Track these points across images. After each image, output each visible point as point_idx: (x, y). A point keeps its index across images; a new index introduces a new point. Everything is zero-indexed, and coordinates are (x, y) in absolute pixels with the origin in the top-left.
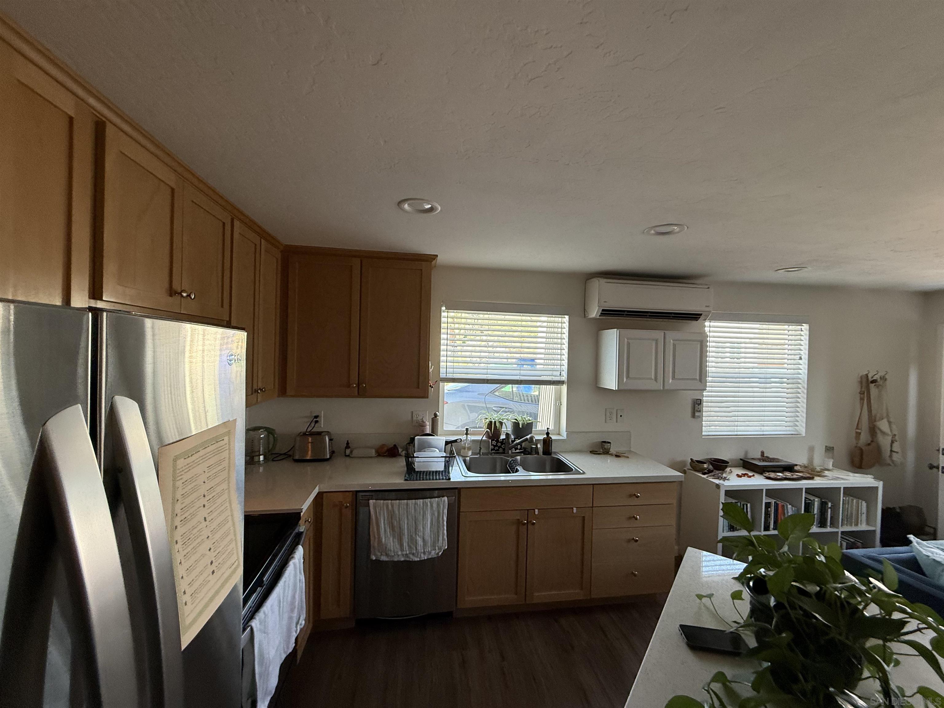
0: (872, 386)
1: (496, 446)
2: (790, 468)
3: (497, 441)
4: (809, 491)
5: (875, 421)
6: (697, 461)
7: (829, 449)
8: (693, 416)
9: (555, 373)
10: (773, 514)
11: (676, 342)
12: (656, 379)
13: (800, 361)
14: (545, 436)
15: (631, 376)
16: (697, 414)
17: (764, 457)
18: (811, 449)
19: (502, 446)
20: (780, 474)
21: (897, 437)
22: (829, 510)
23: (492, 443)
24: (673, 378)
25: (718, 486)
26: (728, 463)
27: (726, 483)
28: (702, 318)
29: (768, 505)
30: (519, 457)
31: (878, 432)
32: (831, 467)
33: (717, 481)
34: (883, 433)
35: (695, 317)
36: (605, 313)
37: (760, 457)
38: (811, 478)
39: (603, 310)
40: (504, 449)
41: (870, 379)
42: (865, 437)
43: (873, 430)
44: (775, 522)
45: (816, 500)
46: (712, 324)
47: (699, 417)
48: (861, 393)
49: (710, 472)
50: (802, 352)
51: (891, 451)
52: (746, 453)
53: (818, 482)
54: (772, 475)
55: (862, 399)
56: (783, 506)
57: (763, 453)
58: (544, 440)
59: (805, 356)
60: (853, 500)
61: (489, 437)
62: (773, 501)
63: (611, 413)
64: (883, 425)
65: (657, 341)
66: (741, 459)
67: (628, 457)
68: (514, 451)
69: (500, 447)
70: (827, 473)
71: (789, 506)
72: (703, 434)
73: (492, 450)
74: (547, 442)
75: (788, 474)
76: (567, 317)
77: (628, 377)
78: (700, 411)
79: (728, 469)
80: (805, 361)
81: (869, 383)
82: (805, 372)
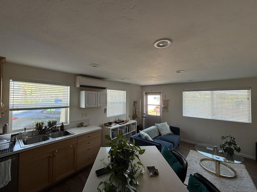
1: (41, 132)
2: (123, 121)
3: (41, 130)
4: (126, 125)
6: (106, 124)
7: (129, 116)
8: (105, 113)
9: (65, 104)
10: (120, 132)
11: (100, 95)
12: (95, 104)
14: (61, 125)
18: (127, 117)
19: (43, 131)
21: (139, 112)
22: (129, 129)
23: (38, 131)
24: (100, 104)
25: (110, 129)
28: (106, 89)
30: (51, 134)
35: (104, 88)
37: (118, 120)
39: (80, 85)
43: (136, 111)
45: (127, 127)
48: (134, 104)
49: (108, 125)
50: (125, 97)
51: (138, 115)
53: (128, 123)
54: (120, 124)
55: (134, 106)
60: (133, 126)
61: (36, 129)
62: (120, 129)
63: (84, 115)
65: (95, 94)
66: (115, 121)
67: (88, 126)
68: (49, 132)
70: (129, 121)
71: (123, 130)
72: (107, 117)
73: (38, 134)
74: (62, 127)
75: (123, 123)
76: (69, 87)
77: (88, 104)
78: (106, 111)
79: (112, 124)
80: (125, 99)
81: (135, 102)
82: (125, 101)
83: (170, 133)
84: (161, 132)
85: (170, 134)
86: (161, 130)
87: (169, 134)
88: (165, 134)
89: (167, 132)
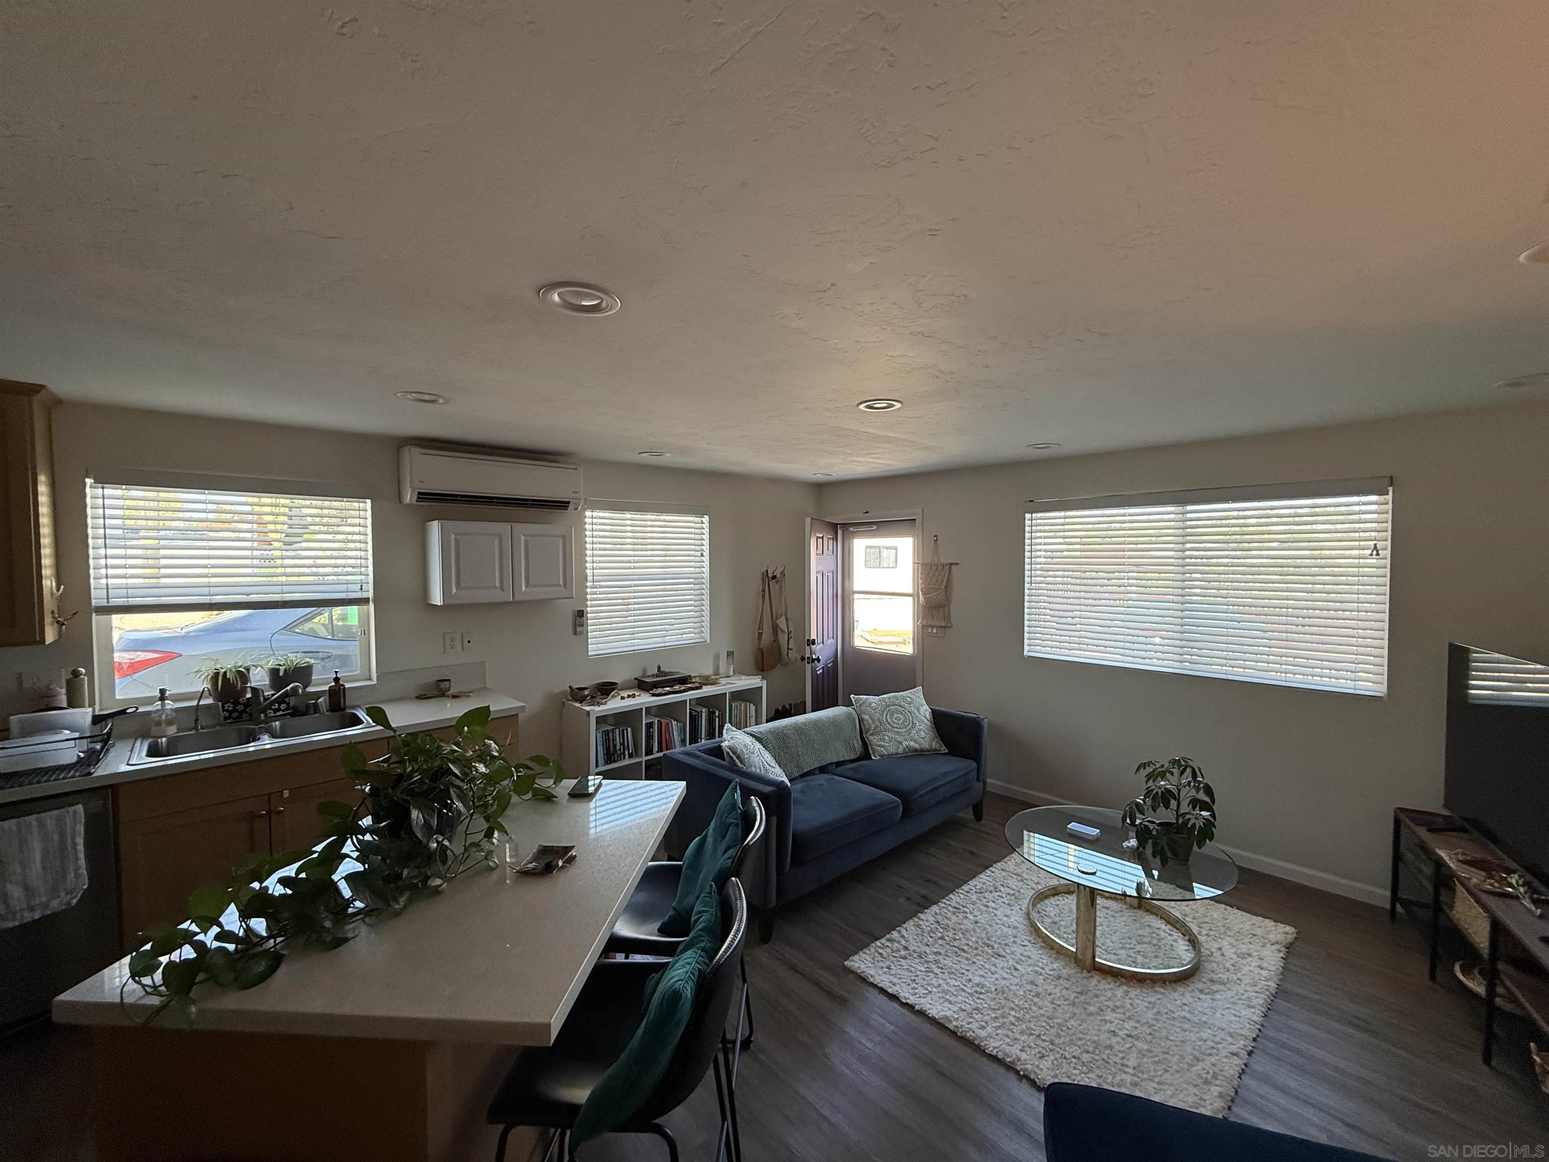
0: (772, 583)
1: (235, 710)
3: (236, 703)
5: (777, 619)
6: (578, 689)
7: (730, 654)
8: (575, 633)
9: (351, 587)
10: (656, 735)
11: (528, 538)
12: (502, 589)
13: (702, 558)
14: (333, 684)
15: (462, 585)
16: (579, 629)
17: (660, 673)
18: (717, 657)
19: (247, 710)
20: (668, 689)
21: (792, 634)
22: (717, 719)
23: (223, 707)
24: (527, 584)
25: (588, 713)
26: (616, 684)
27: (602, 707)
29: (650, 726)
30: (277, 723)
31: (779, 630)
32: (731, 673)
33: (588, 708)
34: (783, 631)
35: (563, 505)
36: (423, 496)
37: (657, 672)
38: (700, 688)
39: (420, 493)
40: (251, 715)
41: (770, 575)
42: (767, 637)
43: (775, 629)
44: (660, 744)
45: (704, 710)
46: (595, 514)
47: (582, 632)
48: (763, 590)
49: (590, 698)
50: (704, 548)
51: (788, 648)
52: (644, 671)
53: (707, 691)
54: (660, 690)
55: (763, 597)
56: (667, 724)
57: (659, 667)
58: (331, 691)
59: (706, 553)
60: (741, 704)
61: (217, 699)
62: (655, 719)
63: (452, 640)
64: (782, 623)
65: (500, 536)
66: (635, 679)
68: (272, 715)
69: (243, 711)
71: (674, 723)
72: (590, 653)
73: (226, 719)
74: (337, 693)
75: (677, 687)
76: (369, 501)
77: (458, 586)
78: (582, 625)
79: (613, 693)
80: (706, 558)
81: (769, 579)
82: (706, 569)
83: (926, 746)
84: (873, 740)
85: (922, 750)
86: (877, 726)
87: (916, 750)
88: (892, 750)
89: (905, 743)
